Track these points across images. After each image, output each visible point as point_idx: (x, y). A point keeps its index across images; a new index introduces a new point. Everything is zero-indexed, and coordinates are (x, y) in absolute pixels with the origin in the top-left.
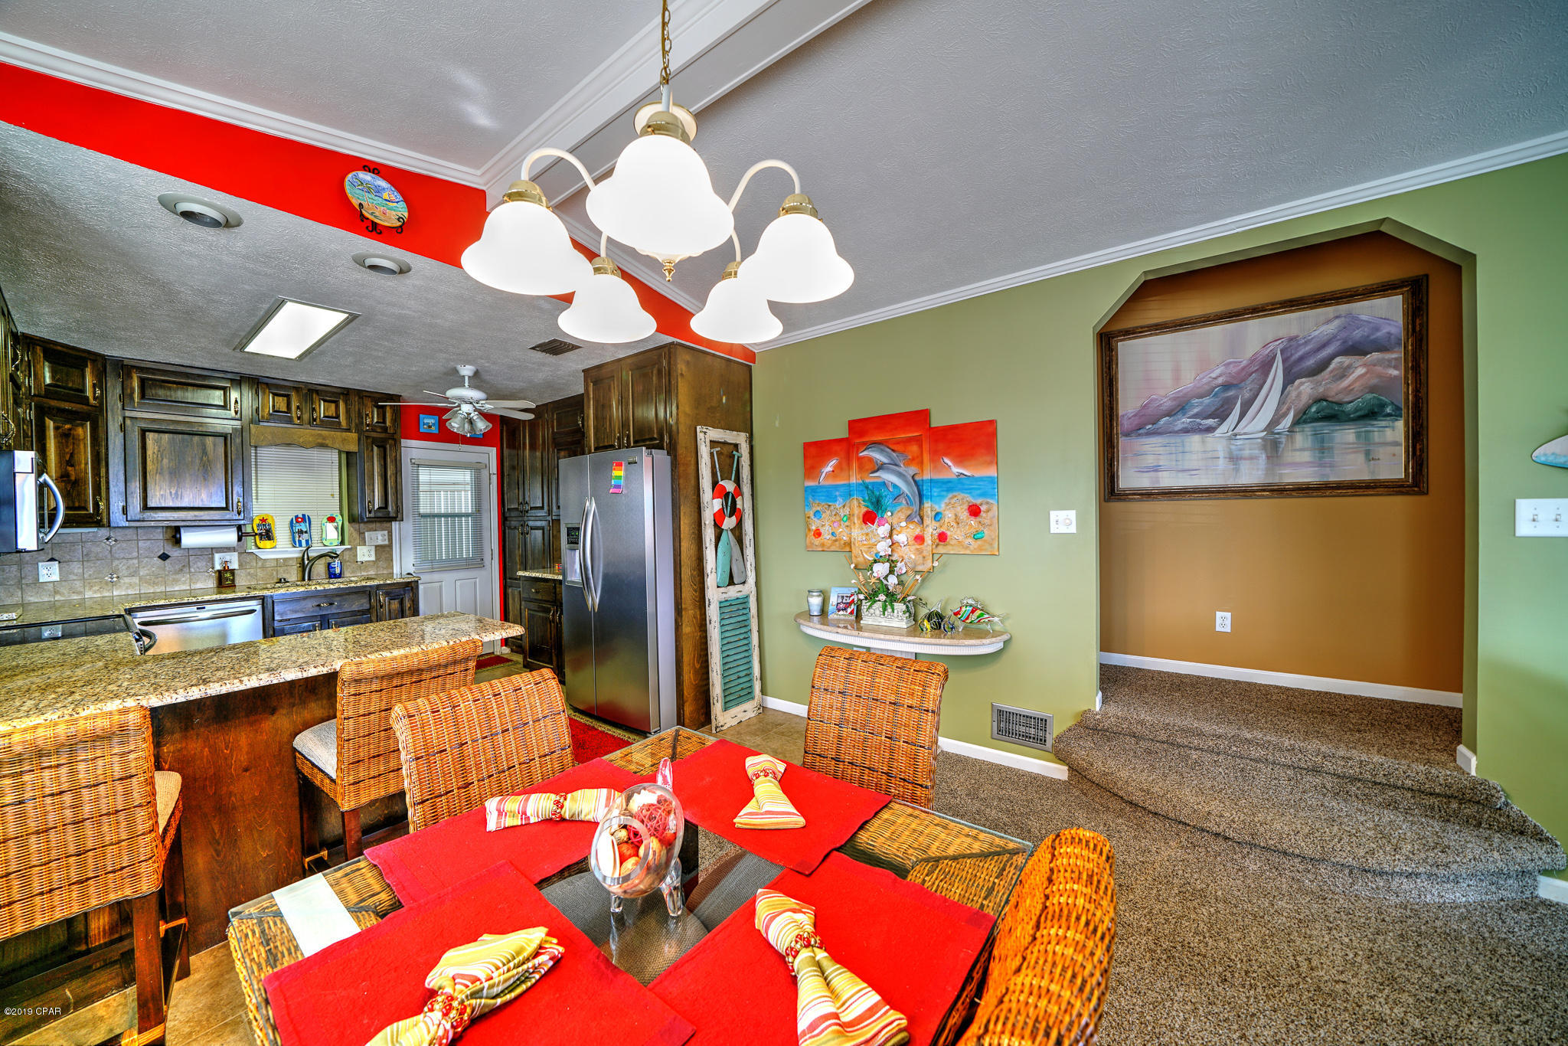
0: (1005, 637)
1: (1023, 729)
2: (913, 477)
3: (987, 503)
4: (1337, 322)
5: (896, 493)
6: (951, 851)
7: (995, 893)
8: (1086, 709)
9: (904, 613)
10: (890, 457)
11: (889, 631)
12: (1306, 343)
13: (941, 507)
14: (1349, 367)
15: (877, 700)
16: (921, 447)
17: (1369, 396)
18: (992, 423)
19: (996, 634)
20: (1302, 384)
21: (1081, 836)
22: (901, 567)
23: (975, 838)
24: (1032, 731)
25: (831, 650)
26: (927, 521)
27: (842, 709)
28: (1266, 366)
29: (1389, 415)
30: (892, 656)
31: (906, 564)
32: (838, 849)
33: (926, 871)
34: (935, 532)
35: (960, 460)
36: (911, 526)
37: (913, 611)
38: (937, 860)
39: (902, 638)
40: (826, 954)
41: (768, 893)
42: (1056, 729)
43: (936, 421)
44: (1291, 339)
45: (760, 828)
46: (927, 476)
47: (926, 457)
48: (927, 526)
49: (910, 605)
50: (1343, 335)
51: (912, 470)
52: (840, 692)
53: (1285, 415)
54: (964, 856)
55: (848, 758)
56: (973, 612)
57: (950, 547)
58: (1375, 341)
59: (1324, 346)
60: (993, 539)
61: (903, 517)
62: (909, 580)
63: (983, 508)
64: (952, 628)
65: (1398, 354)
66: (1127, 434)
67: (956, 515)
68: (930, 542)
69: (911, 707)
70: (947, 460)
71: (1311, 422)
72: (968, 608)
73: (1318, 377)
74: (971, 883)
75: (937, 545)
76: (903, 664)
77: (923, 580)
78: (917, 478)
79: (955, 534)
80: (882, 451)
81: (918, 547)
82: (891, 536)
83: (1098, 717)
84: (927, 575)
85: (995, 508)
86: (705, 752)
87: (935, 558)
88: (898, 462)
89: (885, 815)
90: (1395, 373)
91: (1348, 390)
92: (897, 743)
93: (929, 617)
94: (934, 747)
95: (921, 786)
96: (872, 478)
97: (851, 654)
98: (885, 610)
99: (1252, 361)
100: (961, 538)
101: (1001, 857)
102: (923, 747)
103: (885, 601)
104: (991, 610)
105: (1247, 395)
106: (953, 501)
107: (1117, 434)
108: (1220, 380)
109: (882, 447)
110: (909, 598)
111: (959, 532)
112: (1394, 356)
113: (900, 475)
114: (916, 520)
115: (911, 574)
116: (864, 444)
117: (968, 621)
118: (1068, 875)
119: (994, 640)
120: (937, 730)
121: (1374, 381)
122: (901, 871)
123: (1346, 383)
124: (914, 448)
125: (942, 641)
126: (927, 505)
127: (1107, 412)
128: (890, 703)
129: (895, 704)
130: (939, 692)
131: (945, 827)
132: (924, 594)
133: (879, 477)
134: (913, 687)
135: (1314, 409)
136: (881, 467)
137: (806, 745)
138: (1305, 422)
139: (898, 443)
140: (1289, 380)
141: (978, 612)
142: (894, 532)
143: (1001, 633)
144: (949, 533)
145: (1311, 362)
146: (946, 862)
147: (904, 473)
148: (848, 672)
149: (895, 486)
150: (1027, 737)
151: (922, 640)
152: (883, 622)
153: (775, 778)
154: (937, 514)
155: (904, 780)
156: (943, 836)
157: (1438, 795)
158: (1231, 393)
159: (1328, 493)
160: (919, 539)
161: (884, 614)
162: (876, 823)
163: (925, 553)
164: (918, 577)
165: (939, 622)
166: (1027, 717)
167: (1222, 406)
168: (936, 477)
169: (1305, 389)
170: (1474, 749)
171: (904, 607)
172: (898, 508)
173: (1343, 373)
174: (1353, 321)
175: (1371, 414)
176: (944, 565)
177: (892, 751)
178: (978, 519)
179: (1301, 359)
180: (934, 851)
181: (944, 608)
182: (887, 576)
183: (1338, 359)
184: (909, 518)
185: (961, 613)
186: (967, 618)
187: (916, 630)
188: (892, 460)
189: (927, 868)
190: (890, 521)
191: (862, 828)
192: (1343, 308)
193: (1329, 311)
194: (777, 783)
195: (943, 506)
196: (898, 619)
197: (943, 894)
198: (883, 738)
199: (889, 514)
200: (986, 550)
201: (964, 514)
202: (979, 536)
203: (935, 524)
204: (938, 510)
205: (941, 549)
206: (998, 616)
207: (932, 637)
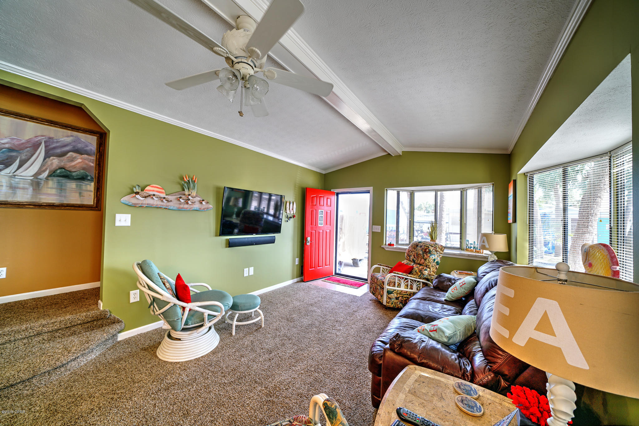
4: (71, 138)
12: (57, 142)
14: (75, 157)
17: (82, 171)
20: (54, 159)
28: (36, 146)
29: (89, 180)
44: (50, 138)
50: (73, 144)
53: (44, 171)
58: (86, 151)
59: (65, 146)
65: (93, 158)
71: (57, 177)
73: (62, 158)
90: (92, 165)
91: (74, 167)
99: (28, 141)
105: (24, 157)
108: (7, 146)
112: (92, 158)
121: (85, 166)
123: (73, 164)
135: (58, 171)
138: (54, 176)
140: (47, 156)
145: (59, 151)
158: (14, 154)
159: (63, 208)
167: (7, 159)
169: (55, 162)
170: (102, 301)
173: (72, 159)
174: (78, 140)
175: (83, 178)
179: (54, 148)
183: (71, 153)
192: (75, 133)
193: (69, 132)
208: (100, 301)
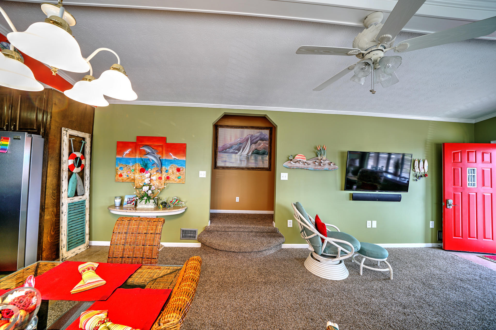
0: (185, 208)
1: (189, 235)
2: (159, 158)
3: (182, 168)
4: (259, 133)
5: (153, 163)
6: (160, 275)
7: (173, 283)
8: (206, 226)
9: (153, 203)
10: (152, 151)
11: (148, 210)
12: (254, 136)
13: (168, 168)
14: (261, 143)
15: (139, 233)
16: (163, 148)
17: (263, 150)
18: (185, 144)
19: (183, 207)
20: (253, 145)
22: (153, 188)
23: (169, 269)
24: (192, 235)
25: (122, 218)
26: (163, 172)
27: (126, 239)
28: (247, 140)
29: (266, 154)
30: (146, 218)
31: (155, 186)
32: (119, 287)
33: (152, 284)
34: (166, 176)
35: (175, 154)
36: (158, 174)
37: (156, 202)
38: (156, 279)
39: (152, 211)
40: (111, 323)
41: (86, 312)
42: (198, 233)
43: (168, 142)
44: (252, 135)
45: (84, 290)
46: (164, 158)
47: (164, 152)
48: (163, 174)
49: (156, 200)
50: (260, 136)
51: (159, 156)
52: (125, 233)
53: (250, 152)
54: (165, 275)
55: (127, 256)
56: (176, 201)
57: (170, 181)
58: (265, 139)
59: (257, 138)
60: (183, 179)
61: (155, 171)
62: (155, 192)
63: (181, 169)
64: (169, 207)
65: (268, 142)
66: (220, 152)
67: (173, 171)
68: (164, 179)
69: (152, 234)
70: (171, 154)
71: (254, 154)
72: (175, 200)
73: (256, 144)
74: (166, 282)
75: (166, 180)
76: (149, 220)
77: (161, 192)
78: (161, 158)
79: (172, 177)
80: (149, 148)
81: (160, 181)
82: (150, 177)
83: (209, 227)
84: (162, 190)
85: (185, 169)
86: (55, 268)
87: (165, 184)
88: (154, 153)
89: (139, 271)
90: (267, 146)
91: (260, 148)
92: (146, 246)
93: (162, 204)
94: (159, 245)
95: (154, 258)
96: (144, 157)
97: (131, 219)
98: (146, 202)
99: (245, 138)
100: (174, 178)
101: (176, 272)
102: (155, 246)
103: (147, 199)
104: (182, 200)
105: (244, 146)
106: (172, 167)
107: (217, 151)
108: (239, 142)
109: (149, 147)
110: (155, 198)
111: (173, 176)
112: (267, 142)
113: (155, 157)
114: (159, 172)
115: (156, 190)
116: (143, 145)
117: (175, 204)
119: (182, 209)
120: (160, 239)
121: (264, 147)
122: (143, 287)
123: (260, 146)
124: (160, 149)
125: (166, 211)
126: (164, 167)
127: (215, 145)
128: (144, 233)
129: (146, 233)
130: (161, 227)
131: (159, 269)
132: (161, 196)
133: (147, 157)
134: (153, 227)
135: (255, 151)
136: (148, 154)
137: (109, 255)
138: (253, 154)
139: (155, 146)
140: (251, 145)
141: (178, 201)
142: (152, 176)
143: (184, 207)
144: (170, 177)
145: (255, 141)
146: (159, 279)
147: (156, 156)
148: (129, 225)
149: (153, 160)
150: (190, 237)
151: (159, 211)
152: (145, 206)
153: (93, 270)
154: (167, 170)
155: (148, 258)
156: (159, 271)
157: (270, 232)
158: (241, 145)
159: (257, 170)
160: (160, 178)
161: (146, 204)
162: (135, 274)
163: (162, 183)
164: (159, 191)
165: (165, 205)
166: (191, 231)
167: (239, 148)
168: (167, 159)
169: (254, 146)
170: (275, 222)
171: (153, 201)
172: (154, 168)
173: (260, 145)
174: (261, 133)
175: (264, 154)
176: (168, 187)
177: (144, 249)
178: (179, 172)
179: (253, 140)
180: (155, 277)
181: (167, 201)
182: (148, 191)
183: (259, 141)
184: (157, 171)
185: (173, 202)
186: (174, 203)
187: (157, 208)
188: (152, 152)
189: (152, 283)
190: (150, 172)
191: (130, 277)
192: (260, 130)
193: (258, 131)
194: (93, 271)
195: (169, 168)
196: (151, 205)
197: (157, 288)
198: (141, 246)
199: (150, 169)
200: (181, 182)
201: (175, 171)
202: (179, 178)
203: (166, 174)
204: (167, 169)
205: (167, 182)
206: (184, 202)
207: (163, 210)
208: (273, 222)
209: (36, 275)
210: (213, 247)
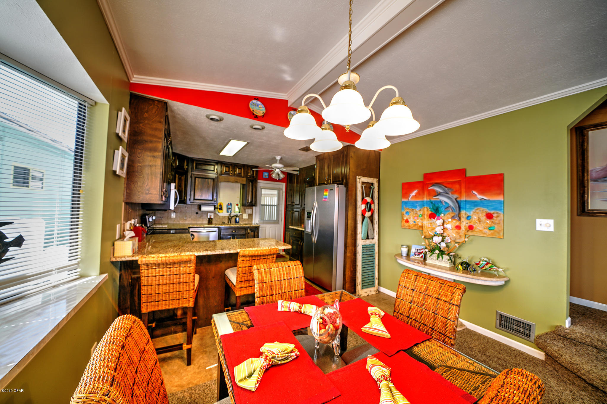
0: (506, 279)
1: (515, 327)
2: (456, 199)
3: (497, 213)
5: (447, 206)
6: (458, 366)
7: (479, 390)
8: (558, 324)
9: (448, 260)
10: (444, 190)
11: (440, 268)
13: (471, 213)
15: (429, 295)
16: (460, 185)
18: (502, 175)
19: (500, 277)
21: (524, 373)
22: (448, 239)
23: (472, 364)
24: (521, 329)
25: (408, 271)
26: (463, 219)
27: (412, 296)
30: (437, 278)
31: (450, 238)
32: (404, 351)
33: (444, 371)
34: (467, 225)
35: (481, 192)
36: (454, 221)
37: (453, 260)
38: (451, 368)
39: (446, 271)
40: (393, 386)
41: (372, 357)
42: (537, 331)
43: (469, 174)
45: (372, 334)
46: (463, 199)
47: (463, 190)
48: (463, 222)
49: (452, 257)
51: (455, 196)
52: (411, 289)
54: (465, 370)
55: (414, 318)
56: (487, 264)
57: (475, 232)
60: (500, 231)
61: (450, 217)
62: (452, 245)
63: (494, 215)
64: (474, 271)
67: (479, 218)
68: (464, 229)
69: (446, 301)
70: (474, 192)
72: (484, 262)
74: (466, 382)
75: (468, 231)
76: (442, 282)
77: (460, 247)
78: (458, 200)
79: (478, 227)
80: (440, 187)
81: (457, 231)
82: (443, 225)
83: (567, 331)
84: (462, 244)
85: (502, 216)
86: (352, 301)
87: (467, 236)
88: (448, 192)
89: (428, 343)
92: (437, 316)
93: (462, 264)
94: (456, 321)
95: (449, 337)
96: (434, 199)
97: (419, 274)
98: (438, 257)
100: (481, 229)
101: (485, 376)
102: (451, 320)
103: (439, 254)
104: (498, 265)
106: (478, 211)
107: (588, 180)
109: (440, 185)
110: (451, 254)
111: (480, 226)
113: (449, 198)
114: (457, 219)
115: (453, 243)
116: (431, 184)
117: (484, 268)
118: (512, 386)
119: (498, 279)
120: (458, 314)
122: (433, 368)
124: (457, 186)
125: (468, 276)
126: (463, 212)
127: (580, 168)
128: (435, 298)
129: (437, 299)
130: (460, 297)
131: (457, 356)
132: (460, 253)
133: (438, 198)
134: (447, 292)
136: (439, 194)
137: (395, 308)
139: (448, 184)
141: (490, 265)
142: (445, 223)
143: (503, 277)
144: (474, 226)
146: (455, 370)
147: (452, 197)
148: (416, 281)
149: (446, 203)
150: (518, 331)
151: (457, 274)
152: (437, 263)
153: (380, 317)
154: (468, 217)
155: (440, 333)
156: (455, 359)
160: (458, 227)
161: (438, 259)
162: (423, 345)
163: (461, 234)
164: (456, 245)
165: (467, 267)
166: (518, 321)
168: (468, 199)
171: (448, 258)
172: (448, 213)
176: (472, 241)
177: (434, 319)
178: (492, 220)
180: (449, 363)
181: (471, 261)
182: (440, 243)
184: (453, 218)
185: (480, 264)
186: (483, 267)
187: (454, 268)
188: (445, 191)
189: (445, 370)
190: (443, 218)
191: (416, 345)
194: (380, 319)
195: (472, 213)
196: (445, 262)
197: (451, 382)
198: (431, 312)
199: (443, 215)
200: (495, 235)
201: (484, 218)
202: (492, 228)
203: (467, 221)
204: (469, 215)
205: (470, 233)
206: (502, 268)
207: (463, 273)
209: (340, 300)
210: (584, 377)
